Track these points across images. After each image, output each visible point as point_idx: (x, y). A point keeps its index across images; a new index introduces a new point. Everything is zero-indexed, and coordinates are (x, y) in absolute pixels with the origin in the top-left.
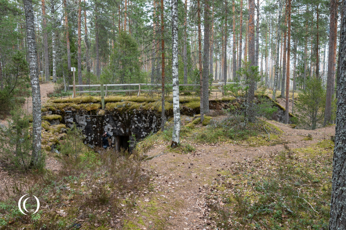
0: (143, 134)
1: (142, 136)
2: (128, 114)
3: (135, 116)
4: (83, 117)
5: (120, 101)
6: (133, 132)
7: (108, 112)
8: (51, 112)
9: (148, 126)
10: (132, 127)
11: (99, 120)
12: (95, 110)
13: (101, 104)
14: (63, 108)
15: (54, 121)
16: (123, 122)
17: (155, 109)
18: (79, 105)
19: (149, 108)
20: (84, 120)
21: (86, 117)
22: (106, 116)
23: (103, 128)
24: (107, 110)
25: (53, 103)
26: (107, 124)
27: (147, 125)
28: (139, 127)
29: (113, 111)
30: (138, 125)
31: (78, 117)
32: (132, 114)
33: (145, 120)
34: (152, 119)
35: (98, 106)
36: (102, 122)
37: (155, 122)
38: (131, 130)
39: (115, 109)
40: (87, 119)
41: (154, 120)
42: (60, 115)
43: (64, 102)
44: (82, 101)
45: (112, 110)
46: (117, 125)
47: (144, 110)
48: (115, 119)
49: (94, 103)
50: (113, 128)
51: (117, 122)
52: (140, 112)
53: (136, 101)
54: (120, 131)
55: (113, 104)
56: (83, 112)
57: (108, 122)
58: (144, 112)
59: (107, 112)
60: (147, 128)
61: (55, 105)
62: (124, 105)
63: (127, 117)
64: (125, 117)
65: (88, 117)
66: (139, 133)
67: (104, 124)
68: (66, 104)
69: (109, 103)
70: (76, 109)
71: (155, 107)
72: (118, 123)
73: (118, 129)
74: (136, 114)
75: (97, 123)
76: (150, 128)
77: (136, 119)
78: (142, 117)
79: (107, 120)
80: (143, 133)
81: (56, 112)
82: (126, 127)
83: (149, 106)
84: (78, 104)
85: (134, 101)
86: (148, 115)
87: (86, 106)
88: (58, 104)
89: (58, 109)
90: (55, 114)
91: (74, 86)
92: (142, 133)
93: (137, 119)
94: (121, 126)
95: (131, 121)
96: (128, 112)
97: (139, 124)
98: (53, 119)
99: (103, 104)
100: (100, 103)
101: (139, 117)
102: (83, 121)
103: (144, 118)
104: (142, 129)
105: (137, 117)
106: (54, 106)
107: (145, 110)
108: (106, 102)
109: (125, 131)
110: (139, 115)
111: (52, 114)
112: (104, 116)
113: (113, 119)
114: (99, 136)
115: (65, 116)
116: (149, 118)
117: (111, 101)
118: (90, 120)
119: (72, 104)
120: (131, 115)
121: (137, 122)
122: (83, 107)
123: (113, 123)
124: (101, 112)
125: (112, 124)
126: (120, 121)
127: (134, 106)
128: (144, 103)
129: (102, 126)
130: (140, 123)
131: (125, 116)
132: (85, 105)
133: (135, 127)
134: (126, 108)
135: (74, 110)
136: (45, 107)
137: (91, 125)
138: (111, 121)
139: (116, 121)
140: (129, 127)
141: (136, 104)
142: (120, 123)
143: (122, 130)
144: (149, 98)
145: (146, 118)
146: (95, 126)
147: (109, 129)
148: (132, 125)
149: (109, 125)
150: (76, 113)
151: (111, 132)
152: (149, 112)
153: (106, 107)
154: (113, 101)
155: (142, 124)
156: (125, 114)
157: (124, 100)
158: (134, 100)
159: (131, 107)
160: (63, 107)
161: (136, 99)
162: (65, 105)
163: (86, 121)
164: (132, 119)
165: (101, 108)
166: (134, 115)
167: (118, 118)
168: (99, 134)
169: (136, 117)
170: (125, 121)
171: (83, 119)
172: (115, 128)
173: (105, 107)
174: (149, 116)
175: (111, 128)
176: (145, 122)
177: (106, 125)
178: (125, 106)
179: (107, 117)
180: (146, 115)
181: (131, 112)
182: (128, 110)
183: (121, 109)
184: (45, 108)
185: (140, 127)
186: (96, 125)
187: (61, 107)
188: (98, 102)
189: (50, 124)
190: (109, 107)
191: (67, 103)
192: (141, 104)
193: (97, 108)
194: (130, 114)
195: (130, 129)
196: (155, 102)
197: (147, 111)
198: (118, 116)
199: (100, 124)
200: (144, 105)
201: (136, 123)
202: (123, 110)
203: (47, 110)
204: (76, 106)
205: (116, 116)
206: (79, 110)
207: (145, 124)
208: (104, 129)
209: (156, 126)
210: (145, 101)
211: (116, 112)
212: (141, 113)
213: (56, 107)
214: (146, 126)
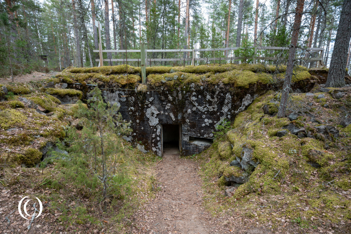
0: (205, 123)
1: (203, 125)
2: (182, 91)
3: (194, 93)
4: (114, 94)
5: (169, 72)
6: (188, 118)
7: (153, 87)
8: (66, 85)
9: (215, 110)
10: (186, 112)
11: (138, 99)
12: (132, 84)
13: (141, 76)
14: (84, 80)
15: (69, 98)
16: (174, 104)
17: (230, 81)
18: (108, 76)
19: (217, 81)
20: (116, 100)
21: (120, 95)
22: (148, 93)
23: (145, 112)
24: (150, 85)
25: (70, 73)
26: (150, 105)
27: (214, 108)
28: (199, 111)
29: (160, 86)
30: (197, 108)
31: (108, 94)
32: (189, 92)
33: (211, 100)
34: (224, 98)
35: (136, 78)
36: (143, 103)
37: (228, 103)
38: (186, 115)
39: (162, 83)
40: (120, 97)
41: (226, 101)
42: (80, 90)
43: (85, 72)
44: (113, 71)
45: (157, 84)
46: (165, 107)
47: (208, 84)
48: (163, 98)
49: (130, 74)
50: (158, 112)
51: (165, 103)
52: (202, 88)
53: (194, 72)
54: (168, 117)
55: (158, 76)
56: (115, 86)
57: (152, 103)
58: (210, 88)
59: (151, 87)
60: (213, 113)
61: (73, 75)
62: (176, 77)
63: (180, 95)
64: (177, 96)
65: (122, 95)
66: (198, 121)
67: (146, 106)
68: (89, 74)
69: (153, 75)
70: (104, 82)
71: (230, 79)
72: (167, 104)
73: (166, 114)
74: (196, 91)
75: (135, 104)
76: (218, 114)
77: (194, 98)
78: (206, 95)
79: (150, 100)
80: (206, 120)
81: (74, 85)
82: (178, 111)
83: (217, 78)
84: (107, 74)
85: (190, 72)
86: (217, 93)
87: (119, 78)
88: (78, 74)
89: (77, 81)
90: (72, 88)
91: (101, 51)
92: (204, 121)
93: (196, 99)
94: (171, 110)
95: (187, 101)
96: (182, 88)
97: (199, 107)
98: (66, 94)
99: (144, 75)
100: (139, 74)
101: (200, 96)
102: (114, 100)
103: (208, 97)
104: (204, 114)
105: (196, 96)
106: (71, 77)
107: (211, 84)
108: (148, 73)
109: (176, 117)
110: (200, 92)
111: (67, 88)
112: (145, 93)
113: (160, 99)
114: (139, 123)
115: (87, 92)
116: (217, 97)
117: (155, 72)
118: (125, 99)
119: (98, 74)
120: (186, 92)
121: (196, 104)
122: (115, 80)
123: (159, 104)
124: (142, 87)
125: (158, 106)
126: (169, 102)
127: (192, 79)
128: (208, 74)
129: (143, 109)
130: (201, 106)
131: (177, 94)
132: (117, 77)
133: (193, 112)
134: (179, 81)
135: (101, 83)
136: (57, 77)
137: (126, 107)
138: (156, 102)
139: (163, 101)
140: (182, 112)
141: (194, 76)
142: (170, 105)
143: (172, 115)
144: (216, 67)
145: (213, 98)
146: (132, 108)
147: (153, 114)
148: (187, 108)
149: (153, 108)
150: (104, 87)
151: (156, 118)
152: (218, 87)
153: (149, 79)
154: (158, 71)
155: (206, 107)
156: (178, 91)
157: (175, 71)
158: (189, 70)
159: (187, 80)
160: (84, 78)
161: (194, 69)
162: (87, 76)
163: (120, 101)
164: (188, 100)
165: (140, 82)
166: (191, 93)
167: (167, 97)
168: (138, 121)
169: (194, 96)
170: (177, 101)
171: (115, 97)
172: (162, 112)
173: (147, 80)
174: (219, 94)
175: (156, 112)
176: (210, 103)
177: (148, 107)
178: (178, 79)
179: (151, 96)
180: (213, 92)
181: (187, 88)
182: (182, 85)
183: (172, 83)
184: (56, 79)
185: (202, 112)
186: (134, 107)
187: (81, 78)
188: (136, 72)
189: (60, 101)
190: (153, 80)
191: (90, 72)
192: (204, 76)
193: (136, 80)
194: (184, 92)
195: (184, 114)
196: (226, 73)
197: (214, 85)
198: (167, 94)
199: (140, 105)
200: (209, 77)
201: (195, 106)
202: (174, 85)
203: (58, 81)
204: (104, 77)
205: (164, 93)
206: (108, 83)
207: (211, 107)
208: (146, 114)
209: (229, 110)
210: (209, 71)
211: (164, 88)
212: (204, 89)
213: (75, 79)
214: (212, 110)
